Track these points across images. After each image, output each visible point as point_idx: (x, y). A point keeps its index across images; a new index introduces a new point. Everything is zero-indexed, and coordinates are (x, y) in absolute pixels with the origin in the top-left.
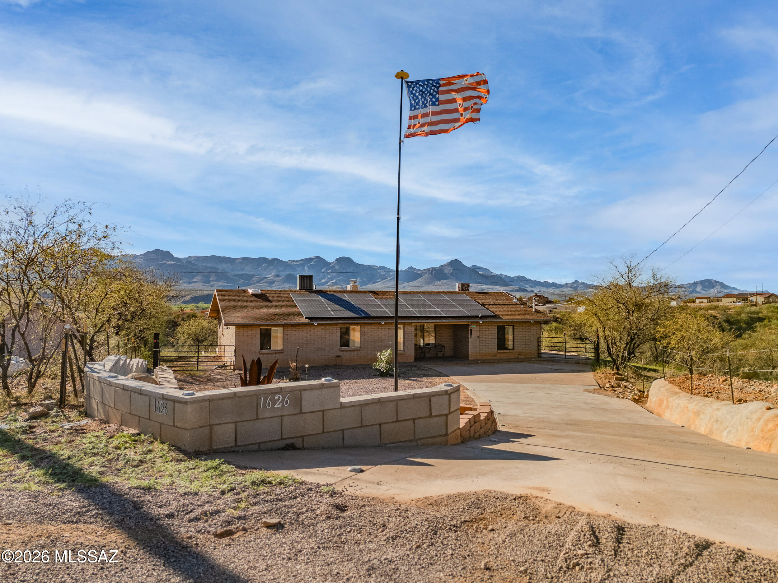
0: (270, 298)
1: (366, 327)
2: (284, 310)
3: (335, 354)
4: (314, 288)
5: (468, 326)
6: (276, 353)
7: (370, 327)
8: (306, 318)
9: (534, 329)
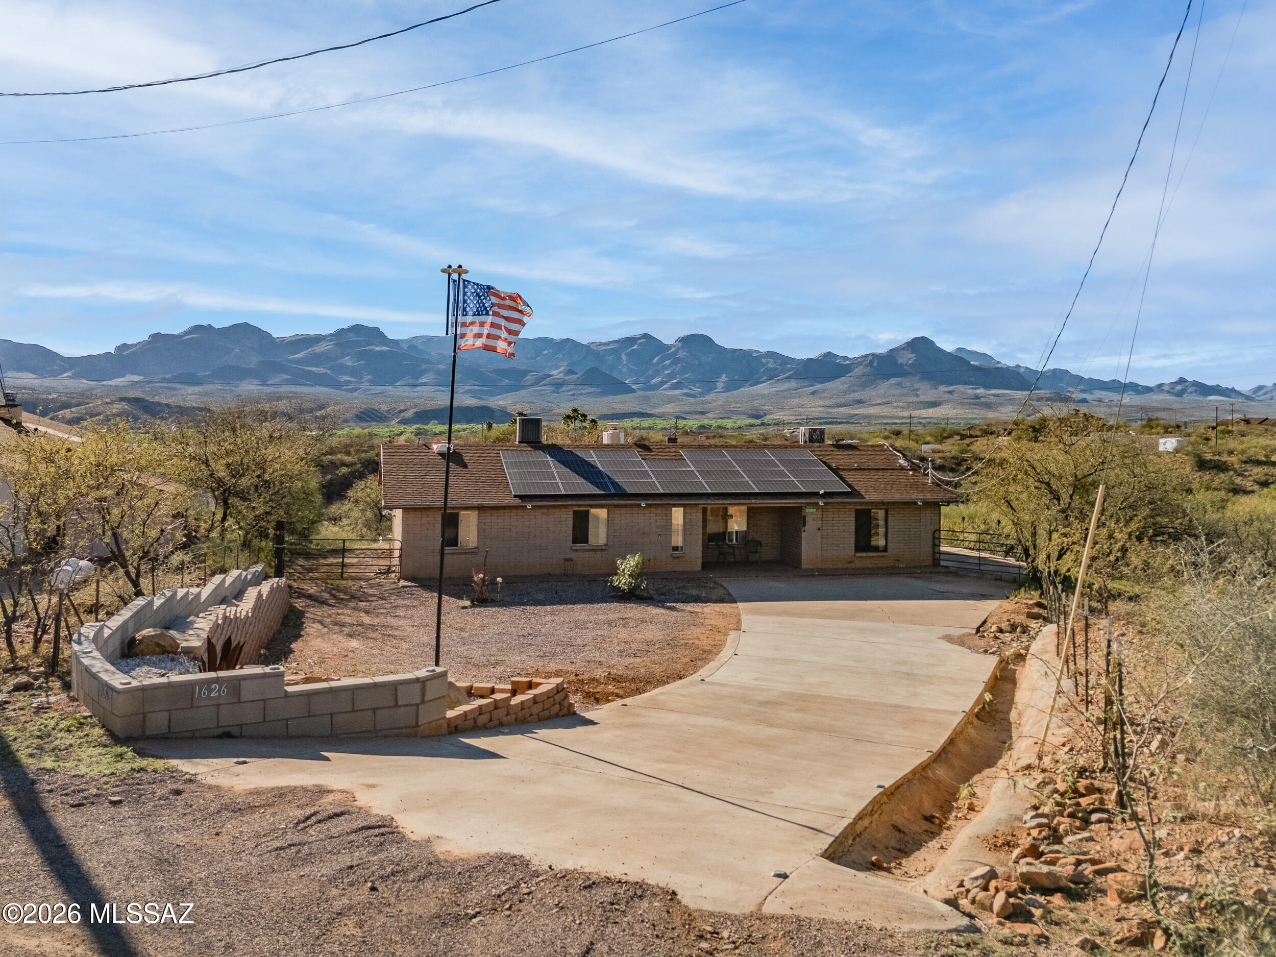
0: (466, 460)
1: (617, 511)
2: (483, 482)
3: (563, 557)
4: (544, 440)
5: (799, 510)
6: (465, 553)
7: (623, 511)
8: (515, 496)
9: (926, 516)
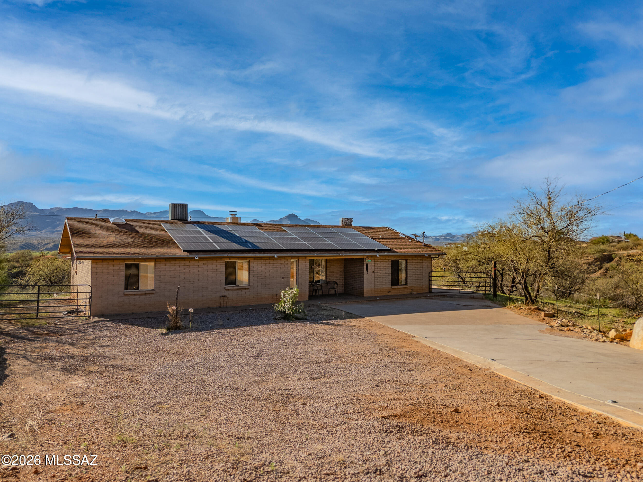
0: (137, 228)
1: (256, 262)
2: (155, 242)
3: (219, 294)
4: (189, 219)
5: (362, 260)
6: (145, 294)
7: (260, 262)
8: (184, 251)
9: (426, 263)
